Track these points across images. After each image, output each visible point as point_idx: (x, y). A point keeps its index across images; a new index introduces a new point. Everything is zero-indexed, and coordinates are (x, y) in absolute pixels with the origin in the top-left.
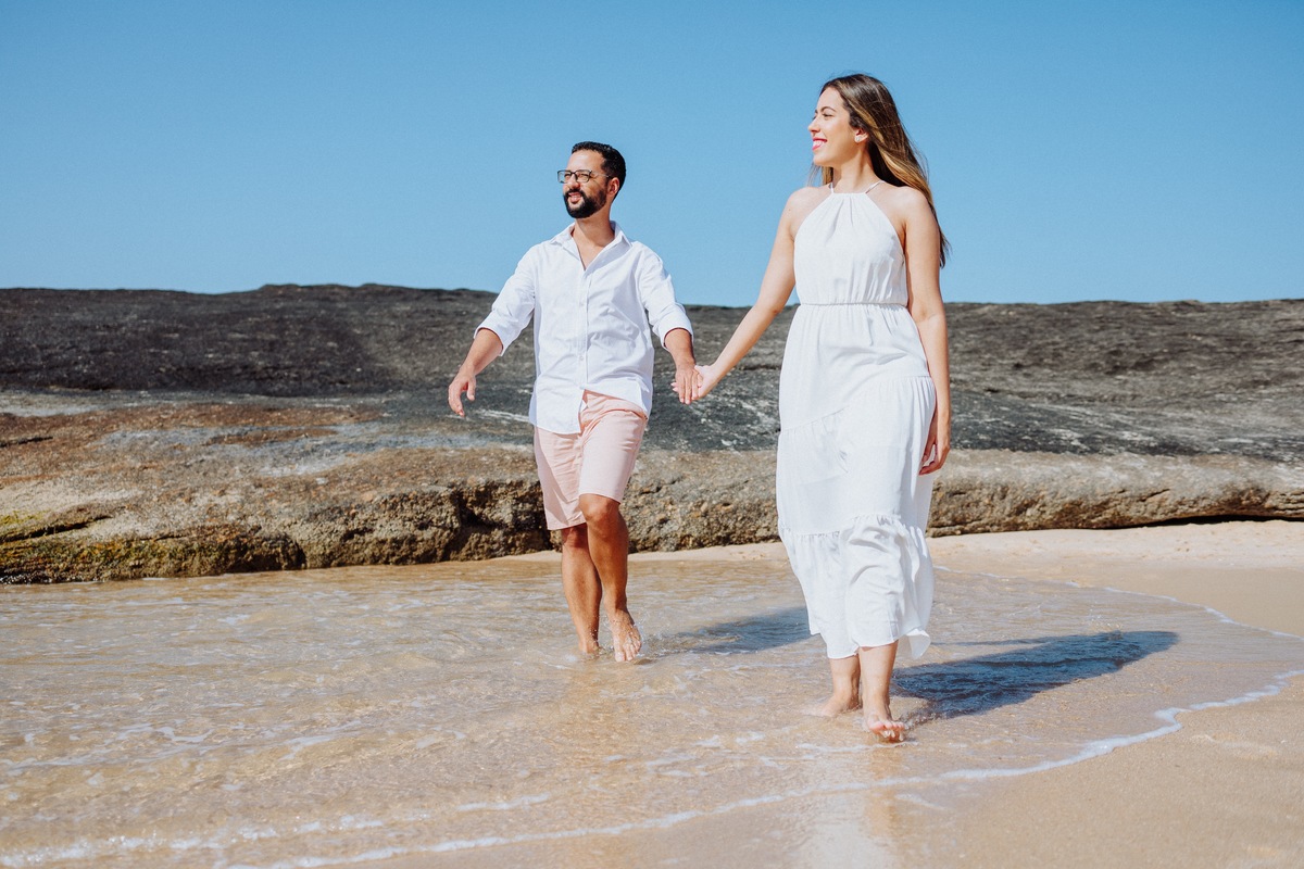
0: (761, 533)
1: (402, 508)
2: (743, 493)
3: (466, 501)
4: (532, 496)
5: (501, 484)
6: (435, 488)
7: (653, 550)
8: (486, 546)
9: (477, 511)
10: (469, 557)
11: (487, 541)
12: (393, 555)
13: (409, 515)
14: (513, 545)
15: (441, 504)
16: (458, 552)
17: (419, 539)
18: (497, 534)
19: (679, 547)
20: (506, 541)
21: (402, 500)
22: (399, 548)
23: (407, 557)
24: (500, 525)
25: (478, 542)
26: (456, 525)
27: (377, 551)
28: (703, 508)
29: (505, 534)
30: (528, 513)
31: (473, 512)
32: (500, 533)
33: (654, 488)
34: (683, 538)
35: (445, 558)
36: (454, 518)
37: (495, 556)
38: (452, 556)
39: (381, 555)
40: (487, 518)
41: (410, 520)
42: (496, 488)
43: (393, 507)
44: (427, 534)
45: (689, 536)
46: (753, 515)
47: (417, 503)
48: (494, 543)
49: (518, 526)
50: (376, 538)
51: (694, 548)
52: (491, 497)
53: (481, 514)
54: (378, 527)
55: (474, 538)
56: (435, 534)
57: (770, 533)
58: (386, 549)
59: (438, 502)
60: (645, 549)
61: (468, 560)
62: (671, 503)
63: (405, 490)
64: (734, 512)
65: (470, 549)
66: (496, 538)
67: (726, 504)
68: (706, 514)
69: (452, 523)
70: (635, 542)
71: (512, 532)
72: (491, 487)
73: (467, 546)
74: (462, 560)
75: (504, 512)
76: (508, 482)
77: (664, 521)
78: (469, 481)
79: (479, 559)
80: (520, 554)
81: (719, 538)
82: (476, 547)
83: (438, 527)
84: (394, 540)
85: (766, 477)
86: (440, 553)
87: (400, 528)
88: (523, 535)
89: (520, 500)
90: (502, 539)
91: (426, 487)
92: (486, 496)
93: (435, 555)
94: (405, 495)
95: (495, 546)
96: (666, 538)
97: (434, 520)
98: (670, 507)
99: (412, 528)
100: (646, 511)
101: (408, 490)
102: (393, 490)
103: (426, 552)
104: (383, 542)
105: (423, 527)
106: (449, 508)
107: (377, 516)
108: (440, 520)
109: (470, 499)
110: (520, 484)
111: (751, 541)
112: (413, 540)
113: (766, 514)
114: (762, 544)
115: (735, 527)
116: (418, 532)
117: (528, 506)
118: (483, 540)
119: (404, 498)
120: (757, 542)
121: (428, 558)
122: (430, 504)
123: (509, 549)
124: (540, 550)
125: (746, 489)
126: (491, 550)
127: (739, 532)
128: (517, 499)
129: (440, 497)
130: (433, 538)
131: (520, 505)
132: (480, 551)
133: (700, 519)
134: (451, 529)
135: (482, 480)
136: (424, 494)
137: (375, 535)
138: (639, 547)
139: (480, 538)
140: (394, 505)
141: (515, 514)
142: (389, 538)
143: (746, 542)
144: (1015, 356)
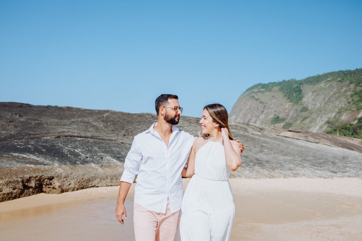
0: (90, 186)
1: (9, 185)
3: (24, 182)
5: (33, 177)
6: (17, 179)
7: (67, 192)
8: (28, 193)
9: (26, 184)
11: (29, 192)
12: (7, 197)
13: (11, 186)
14: (34, 192)
15: (19, 183)
16: (22, 195)
17: (13, 192)
18: (31, 190)
19: (73, 190)
20: (33, 191)
21: (9, 183)
22: (8, 195)
23: (10, 197)
24: (31, 187)
25: (27, 192)
26: (22, 188)
27: (3, 196)
28: (78, 180)
29: (33, 190)
30: (38, 184)
32: (32, 189)
33: (67, 176)
34: (74, 188)
35: (19, 197)
36: (22, 186)
37: (30, 196)
38: (20, 196)
39: (4, 197)
40: (29, 186)
41: (11, 188)
42: (31, 178)
43: (7, 185)
44: (15, 191)
45: (75, 188)
46: (88, 181)
47: (13, 183)
48: (30, 192)
49: (36, 187)
50: (3, 193)
51: (76, 190)
53: (27, 185)
54: (3, 190)
56: (17, 191)
58: (5, 196)
59: (18, 182)
60: (66, 191)
61: (24, 197)
62: (71, 180)
63: (10, 180)
64: (84, 181)
66: (30, 191)
67: (83, 179)
68: (79, 182)
70: (64, 190)
71: (34, 189)
72: (30, 178)
73: (24, 193)
75: (33, 184)
77: (70, 184)
78: (25, 177)
79: (27, 197)
80: (36, 194)
81: (81, 188)
82: (26, 193)
83: (18, 189)
84: (8, 193)
86: (18, 196)
87: (9, 190)
88: (37, 190)
89: (37, 181)
91: (15, 179)
92: (29, 180)
93: (17, 196)
94: (10, 181)
95: (30, 193)
96: (70, 188)
97: (17, 187)
98: (71, 181)
99: (12, 190)
100: (66, 182)
101: (11, 180)
102: (7, 180)
103: (15, 196)
104: (5, 194)
105: (14, 189)
106: (21, 184)
107: (3, 187)
108: (18, 187)
110: (37, 177)
111: (87, 188)
112: (12, 193)
113: (91, 181)
114: (90, 189)
116: (13, 191)
117: (38, 182)
118: (28, 191)
119: (10, 182)
121: (15, 198)
122: (16, 183)
123: (33, 193)
124: (40, 193)
125: (86, 175)
126: (29, 194)
127: (85, 186)
129: (19, 181)
130: (17, 192)
131: (37, 182)
133: (78, 183)
134: (21, 189)
135: (28, 176)
136: (15, 181)
137: (3, 192)
138: (64, 191)
139: (27, 191)
140: (7, 184)
141: (35, 184)
142: (6, 193)
144: (123, 132)
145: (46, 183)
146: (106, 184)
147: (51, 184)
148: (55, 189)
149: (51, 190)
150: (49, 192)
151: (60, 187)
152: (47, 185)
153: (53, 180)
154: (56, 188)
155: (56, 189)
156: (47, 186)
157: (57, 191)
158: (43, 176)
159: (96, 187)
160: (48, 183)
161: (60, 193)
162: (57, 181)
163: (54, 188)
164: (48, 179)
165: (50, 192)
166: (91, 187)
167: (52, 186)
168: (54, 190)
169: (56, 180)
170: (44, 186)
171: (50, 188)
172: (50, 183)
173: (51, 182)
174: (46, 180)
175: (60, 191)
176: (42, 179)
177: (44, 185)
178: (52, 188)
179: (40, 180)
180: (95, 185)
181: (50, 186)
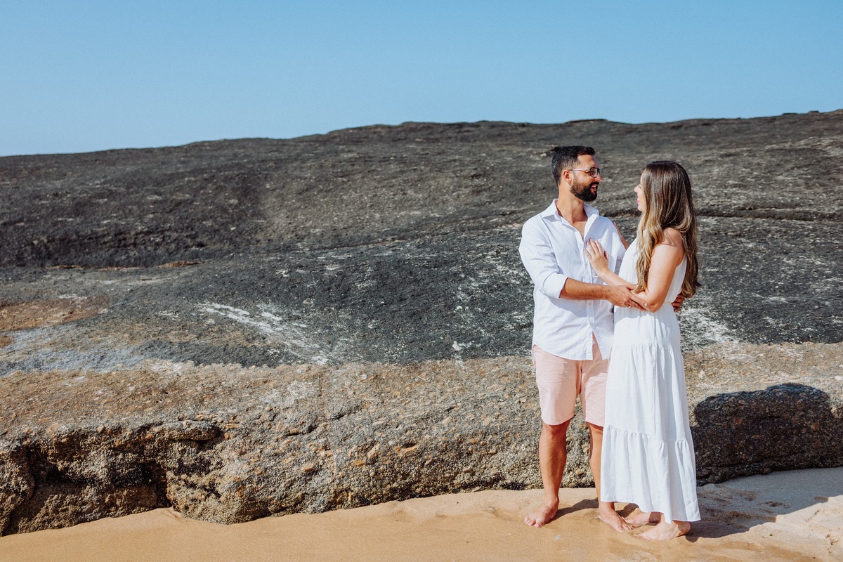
0: (462, 479)
2: (439, 427)
3: (46, 454)
4: (135, 444)
5: (90, 433)
7: (295, 511)
8: (71, 509)
9: (60, 466)
10: (43, 526)
14: (112, 503)
16: (31, 517)
18: (89, 493)
19: (330, 506)
20: (101, 501)
24: (93, 480)
25: (59, 505)
28: (370, 454)
30: (132, 464)
31: (55, 467)
32: (93, 491)
33: (305, 429)
34: (337, 494)
35: (12, 530)
36: (20, 479)
37: (84, 521)
38: (21, 525)
40: (74, 474)
42: (85, 437)
45: (347, 490)
46: (449, 456)
48: (85, 503)
49: (116, 480)
51: (354, 506)
52: (80, 448)
53: (67, 469)
55: (51, 502)
57: (475, 478)
60: (281, 510)
61: (44, 528)
62: (326, 448)
64: (420, 454)
65: (47, 514)
66: (86, 498)
67: (407, 445)
68: (374, 461)
69: (17, 484)
70: (266, 503)
71: (109, 489)
72: (77, 436)
73: (43, 510)
74: (35, 529)
75: (97, 465)
76: (100, 429)
77: (312, 472)
79: (60, 527)
80: (123, 514)
81: (394, 490)
82: (56, 511)
85: (483, 401)
88: (125, 493)
89: (121, 449)
90: (95, 499)
92: (73, 445)
95: (86, 508)
96: (314, 494)
98: (323, 453)
100: (288, 460)
109: (50, 452)
110: (118, 430)
111: (445, 490)
113: (469, 454)
114: (462, 495)
115: (419, 474)
117: (130, 456)
118: (68, 500)
120: (455, 491)
123: (106, 510)
124: (154, 508)
126: (77, 514)
127: (425, 480)
128: (114, 449)
131: (120, 456)
132: (61, 515)
133: (364, 469)
134: (16, 492)
135: (63, 429)
138: (271, 508)
139: (63, 499)
141: (112, 469)
143: (437, 492)
145: (180, 461)
146: (578, 471)
147: (203, 467)
148: (213, 495)
149: (194, 500)
150: (187, 508)
151: (240, 485)
152: (182, 469)
153: (219, 446)
154: (219, 489)
155: (218, 496)
156: (184, 476)
157: (220, 508)
158: (156, 429)
159: (506, 487)
160: (189, 460)
161: (238, 521)
162: (234, 455)
163: (211, 490)
164: (186, 440)
165: (191, 508)
166: (468, 487)
167: (205, 480)
168: (212, 501)
169: (234, 448)
170: (170, 475)
171: (193, 486)
172: (202, 460)
173: (207, 455)
174: (177, 447)
175: (236, 506)
176: (151, 440)
177: (169, 469)
178: (204, 487)
179: (143, 448)
180: (498, 478)
181: (194, 478)
